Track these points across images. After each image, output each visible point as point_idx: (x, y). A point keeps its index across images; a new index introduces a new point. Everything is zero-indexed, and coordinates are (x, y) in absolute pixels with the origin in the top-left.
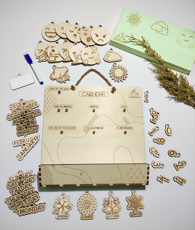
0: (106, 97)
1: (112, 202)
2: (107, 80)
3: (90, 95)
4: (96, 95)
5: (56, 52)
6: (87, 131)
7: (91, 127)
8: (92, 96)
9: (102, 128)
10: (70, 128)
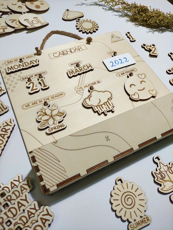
1: (166, 172)
4: (71, 52)
6: (81, 91)
7: (84, 86)
9: (99, 82)
10: (56, 96)
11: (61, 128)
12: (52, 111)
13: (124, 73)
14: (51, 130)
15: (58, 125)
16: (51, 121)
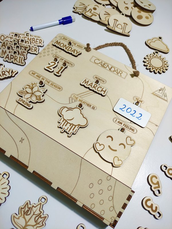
0: (123, 78)
1: (34, 214)
2: (135, 62)
3: (103, 65)
4: (110, 69)
5: (97, 11)
6: (73, 101)
7: (81, 99)
8: (105, 67)
9: (93, 108)
10: (55, 86)
11: (26, 106)
12: (38, 91)
13: (121, 123)
14: (21, 100)
15: (28, 102)
16: (28, 96)
